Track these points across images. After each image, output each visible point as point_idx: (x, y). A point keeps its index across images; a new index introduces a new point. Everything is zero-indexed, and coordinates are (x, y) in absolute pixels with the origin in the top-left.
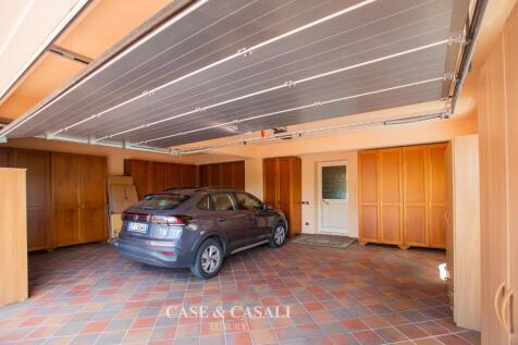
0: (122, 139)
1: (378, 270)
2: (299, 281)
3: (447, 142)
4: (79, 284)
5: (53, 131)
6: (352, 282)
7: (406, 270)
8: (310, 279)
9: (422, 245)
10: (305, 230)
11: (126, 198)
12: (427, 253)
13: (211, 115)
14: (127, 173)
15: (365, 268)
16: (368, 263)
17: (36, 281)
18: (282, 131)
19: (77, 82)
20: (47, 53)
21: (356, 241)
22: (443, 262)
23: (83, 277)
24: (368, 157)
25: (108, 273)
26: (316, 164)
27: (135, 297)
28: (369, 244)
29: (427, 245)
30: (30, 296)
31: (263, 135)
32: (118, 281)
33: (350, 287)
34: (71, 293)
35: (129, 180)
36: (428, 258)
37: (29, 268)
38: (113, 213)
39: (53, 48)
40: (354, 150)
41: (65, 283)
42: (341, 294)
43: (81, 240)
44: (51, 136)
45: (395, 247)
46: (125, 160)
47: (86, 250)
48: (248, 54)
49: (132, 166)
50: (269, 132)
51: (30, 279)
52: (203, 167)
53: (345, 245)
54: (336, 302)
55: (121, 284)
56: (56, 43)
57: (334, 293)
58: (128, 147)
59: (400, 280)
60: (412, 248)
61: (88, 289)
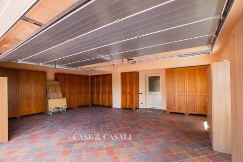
0: (55, 63)
1: (176, 125)
2: (140, 131)
3: (209, 65)
4: (33, 133)
5: (21, 59)
6: (164, 131)
7: (189, 125)
8: (145, 130)
9: (195, 113)
10: (141, 106)
11: (56, 92)
12: (198, 117)
13: (99, 51)
14: (56, 79)
15: (170, 124)
16: (171, 122)
17: (12, 133)
18: (131, 60)
19: (36, 35)
20: (21, 20)
21: (165, 111)
22: (205, 121)
23: (35, 130)
24: (170, 72)
25: (47, 128)
26: (146, 75)
27: (61, 139)
28: (171, 113)
29: (197, 113)
30: (9, 140)
31: (122, 61)
32: (52, 132)
33: (163, 133)
34: (29, 138)
35: (57, 83)
36: (198, 119)
37: (9, 126)
38: (49, 99)
39: (24, 18)
40: (164, 69)
41: (27, 133)
42: (159, 137)
43: (34, 112)
44: (20, 62)
45: (183, 114)
46: (55, 74)
47: (36, 117)
48: (120, 22)
49: (58, 76)
50: (125, 60)
51: (9, 131)
52: (92, 77)
53: (160, 114)
54: (158, 141)
55: (54, 133)
56: (25, 16)
57: (156, 136)
58: (57, 67)
59: (187, 129)
60: (191, 114)
61: (38, 136)
